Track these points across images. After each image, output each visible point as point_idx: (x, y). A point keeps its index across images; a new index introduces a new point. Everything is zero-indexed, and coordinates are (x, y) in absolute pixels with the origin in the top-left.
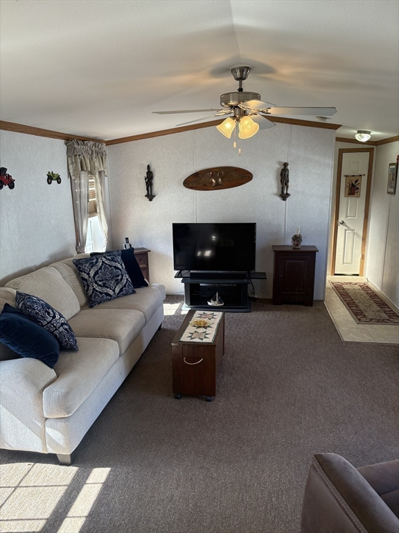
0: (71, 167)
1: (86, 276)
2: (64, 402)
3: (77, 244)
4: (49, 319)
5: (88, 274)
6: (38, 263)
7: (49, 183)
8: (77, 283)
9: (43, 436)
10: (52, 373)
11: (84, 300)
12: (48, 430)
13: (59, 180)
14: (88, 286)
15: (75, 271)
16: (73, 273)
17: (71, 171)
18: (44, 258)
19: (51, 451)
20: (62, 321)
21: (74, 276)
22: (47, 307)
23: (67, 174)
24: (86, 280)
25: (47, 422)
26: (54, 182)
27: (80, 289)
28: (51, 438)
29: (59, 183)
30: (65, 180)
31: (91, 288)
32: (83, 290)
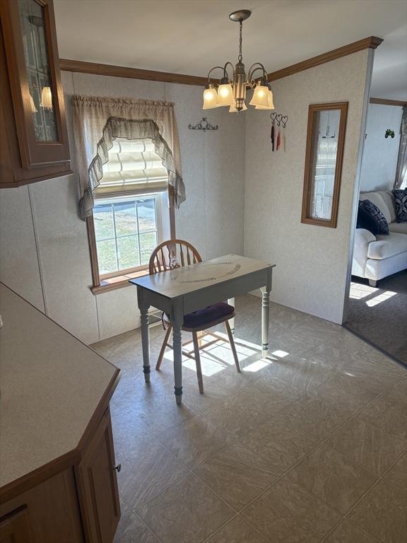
0: (403, 125)
1: (399, 201)
2: (379, 251)
3: (395, 183)
4: (376, 213)
5: (401, 200)
6: (368, 190)
7: (386, 137)
8: (392, 206)
9: (364, 268)
10: (374, 238)
11: (394, 218)
12: (368, 266)
13: (393, 136)
14: (399, 208)
15: (392, 198)
16: (390, 198)
17: (403, 129)
18: (372, 188)
19: (366, 277)
20: (382, 216)
21: (391, 201)
22: (376, 208)
23: (399, 131)
24: (398, 204)
25: (368, 261)
26: (390, 137)
27: (393, 210)
28: (368, 269)
29: (392, 137)
30: (397, 136)
31: (401, 210)
32: (395, 211)
